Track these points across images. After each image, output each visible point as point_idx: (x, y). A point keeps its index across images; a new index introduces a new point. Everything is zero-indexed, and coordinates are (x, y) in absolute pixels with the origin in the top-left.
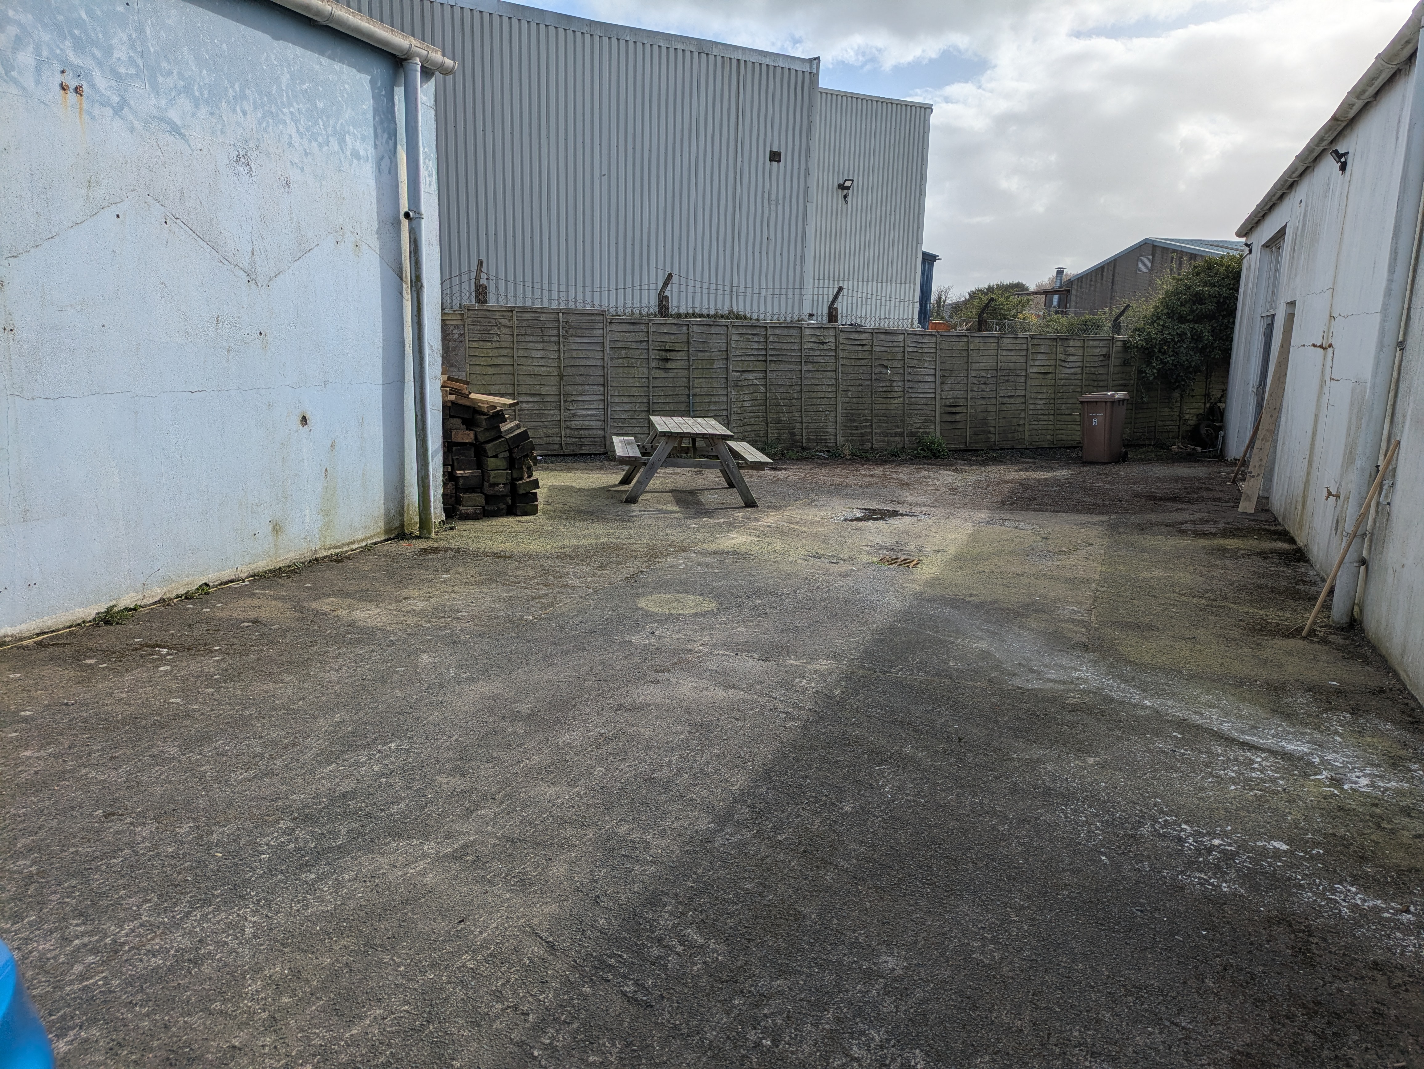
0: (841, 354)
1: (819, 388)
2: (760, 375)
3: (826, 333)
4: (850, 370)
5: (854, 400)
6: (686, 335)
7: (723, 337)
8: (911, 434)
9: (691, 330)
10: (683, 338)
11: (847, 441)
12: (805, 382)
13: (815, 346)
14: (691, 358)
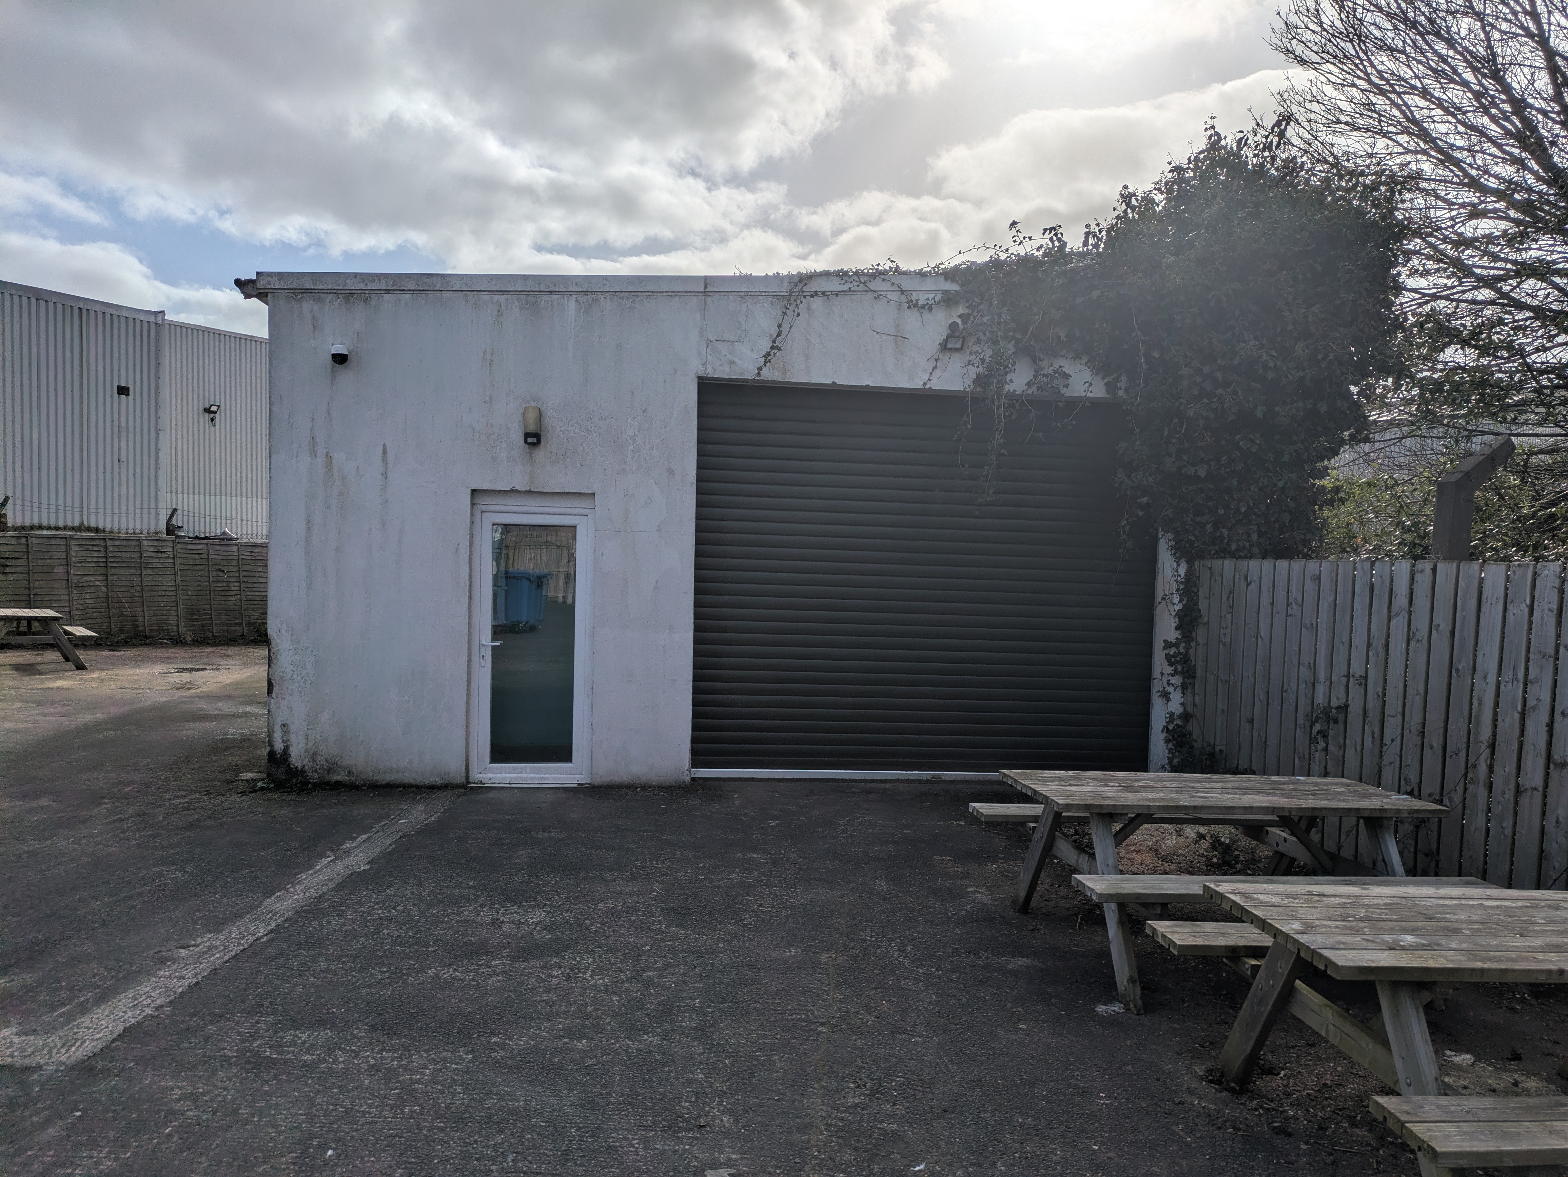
0: (179, 561)
1: (159, 588)
2: (102, 578)
3: (163, 544)
4: (189, 573)
5: (194, 598)
6: (25, 546)
7: (63, 547)
8: (249, 624)
9: (30, 542)
10: (23, 548)
11: (189, 630)
12: (145, 583)
13: (153, 555)
14: (31, 564)
